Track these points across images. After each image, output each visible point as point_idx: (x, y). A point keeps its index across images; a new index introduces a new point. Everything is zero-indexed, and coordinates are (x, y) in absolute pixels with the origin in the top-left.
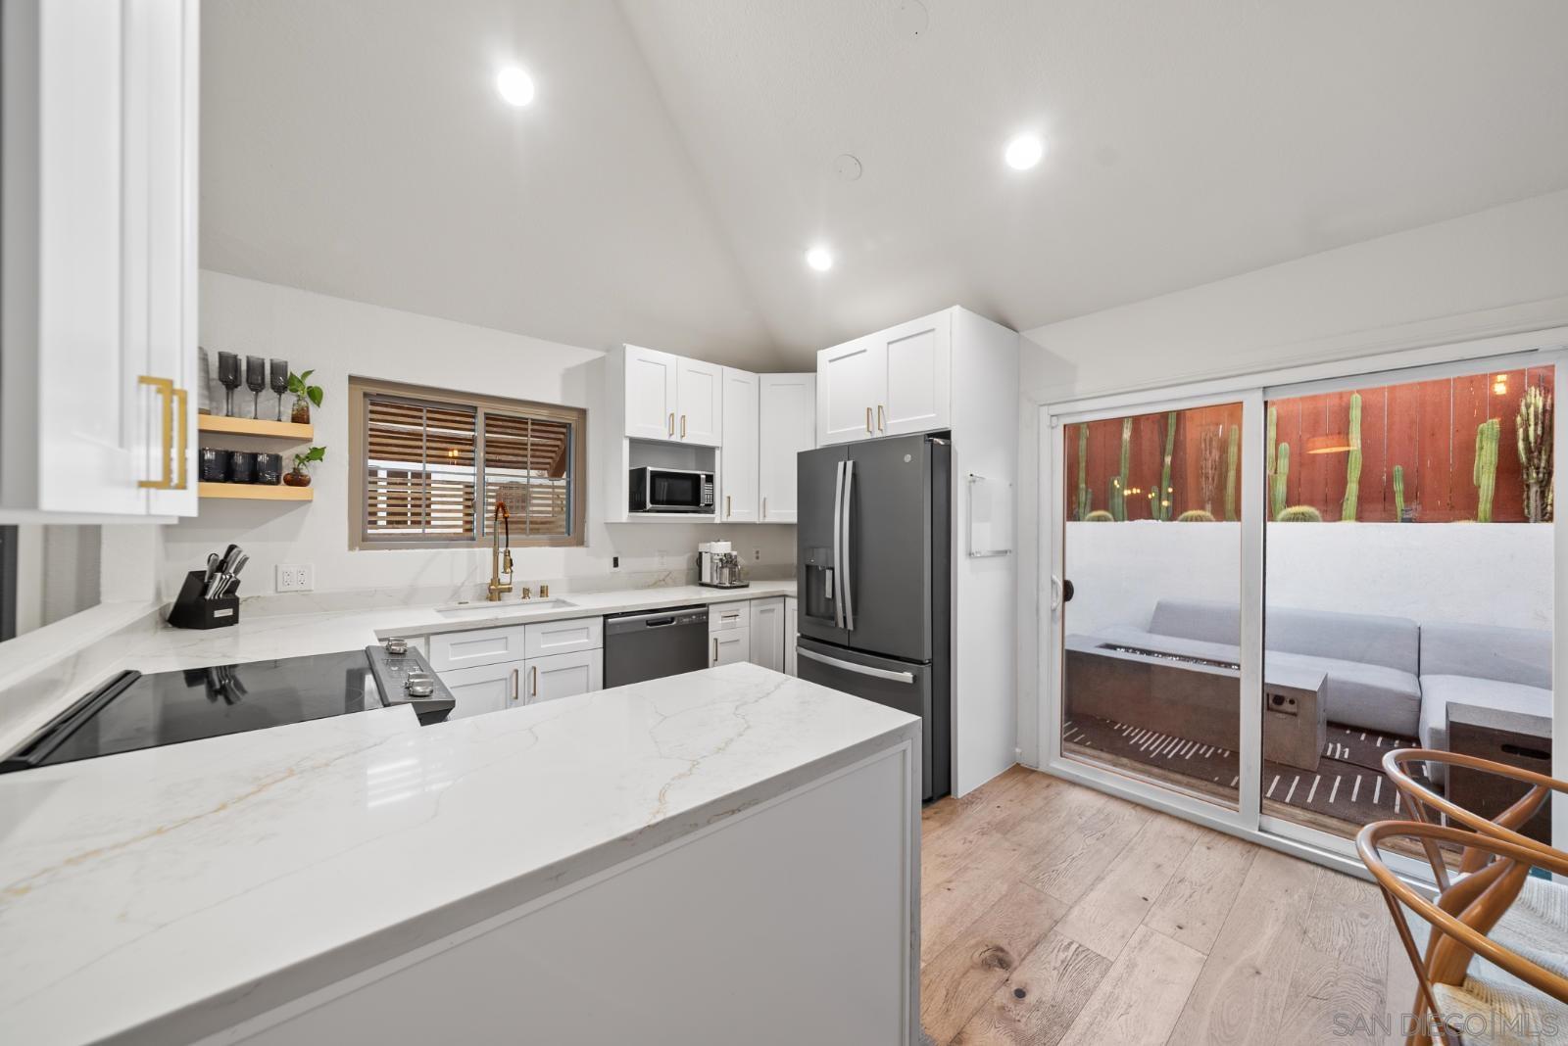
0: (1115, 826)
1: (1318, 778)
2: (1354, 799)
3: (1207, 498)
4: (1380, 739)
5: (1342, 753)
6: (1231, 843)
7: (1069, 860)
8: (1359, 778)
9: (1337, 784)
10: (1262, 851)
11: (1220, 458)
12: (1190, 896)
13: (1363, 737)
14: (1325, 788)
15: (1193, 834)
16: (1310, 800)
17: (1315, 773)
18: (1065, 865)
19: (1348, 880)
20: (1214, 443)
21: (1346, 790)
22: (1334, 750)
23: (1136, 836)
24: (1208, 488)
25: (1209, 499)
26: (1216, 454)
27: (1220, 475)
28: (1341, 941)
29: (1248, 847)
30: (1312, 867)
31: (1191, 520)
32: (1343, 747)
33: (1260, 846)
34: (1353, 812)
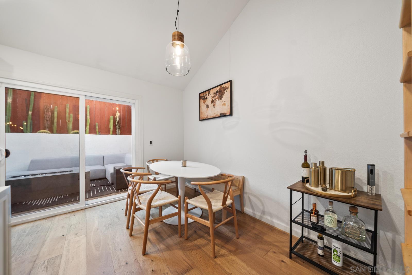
0: (41, 227)
1: (91, 191)
2: (99, 192)
3: (47, 127)
4: (99, 180)
5: (93, 185)
6: (79, 212)
7: (28, 245)
8: (99, 188)
9: (95, 191)
10: (87, 209)
11: (51, 115)
12: (76, 227)
13: (96, 181)
14: (93, 192)
15: (69, 215)
16: (92, 196)
17: (90, 191)
18: (27, 247)
19: (105, 205)
20: (49, 110)
21: (97, 191)
22: (92, 185)
23: (51, 225)
24: (47, 124)
25: (48, 127)
26: (50, 114)
27: (51, 121)
28: (109, 214)
29: (84, 210)
30: (98, 206)
31: (43, 133)
32: (93, 184)
33: (86, 209)
34: (100, 194)
